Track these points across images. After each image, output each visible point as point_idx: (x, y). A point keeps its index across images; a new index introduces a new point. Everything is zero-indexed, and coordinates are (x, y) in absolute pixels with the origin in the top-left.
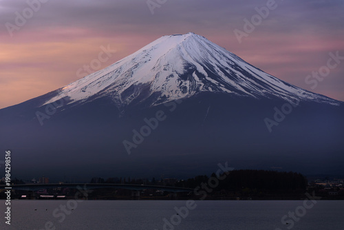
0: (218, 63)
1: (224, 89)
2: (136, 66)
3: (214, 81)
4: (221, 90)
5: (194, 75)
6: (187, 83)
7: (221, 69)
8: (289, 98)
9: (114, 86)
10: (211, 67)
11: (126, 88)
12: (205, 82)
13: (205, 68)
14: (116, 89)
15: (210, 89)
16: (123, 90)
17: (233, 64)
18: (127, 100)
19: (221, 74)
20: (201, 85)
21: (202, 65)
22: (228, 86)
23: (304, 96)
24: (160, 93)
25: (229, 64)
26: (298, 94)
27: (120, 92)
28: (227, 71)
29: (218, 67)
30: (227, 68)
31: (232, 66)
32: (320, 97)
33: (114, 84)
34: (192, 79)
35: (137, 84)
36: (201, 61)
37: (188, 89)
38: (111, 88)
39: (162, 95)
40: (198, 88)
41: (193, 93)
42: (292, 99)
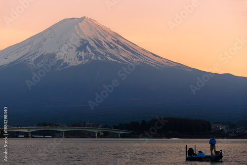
0: (104, 39)
1: (110, 59)
2: (45, 40)
3: (102, 53)
4: (107, 59)
5: (87, 47)
6: (83, 54)
7: (107, 44)
8: (156, 65)
9: (28, 55)
10: (100, 42)
11: (37, 57)
12: (95, 53)
13: (95, 43)
14: (30, 57)
15: (99, 58)
16: (35, 58)
17: (116, 40)
18: (38, 65)
19: (107, 47)
20: (92, 55)
21: (93, 41)
22: (112, 56)
23: (167, 64)
24: (62, 60)
25: (113, 40)
26: (163, 63)
27: (33, 60)
28: (111, 45)
29: (105, 42)
30: (111, 43)
31: (115, 42)
32: (179, 65)
33: (28, 53)
34: (86, 51)
35: (45, 54)
36: (92, 38)
37: (83, 58)
38: (26, 56)
39: (64, 62)
40: (91, 57)
41: (87, 61)
42: (158, 66)
